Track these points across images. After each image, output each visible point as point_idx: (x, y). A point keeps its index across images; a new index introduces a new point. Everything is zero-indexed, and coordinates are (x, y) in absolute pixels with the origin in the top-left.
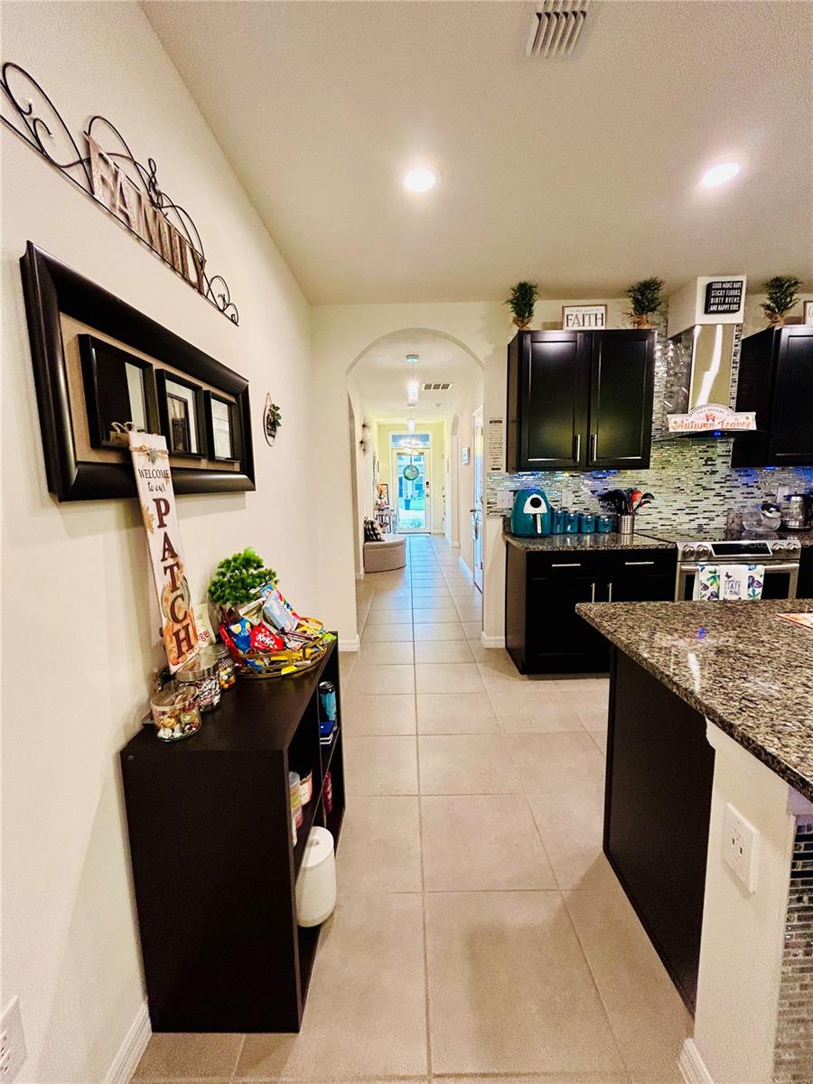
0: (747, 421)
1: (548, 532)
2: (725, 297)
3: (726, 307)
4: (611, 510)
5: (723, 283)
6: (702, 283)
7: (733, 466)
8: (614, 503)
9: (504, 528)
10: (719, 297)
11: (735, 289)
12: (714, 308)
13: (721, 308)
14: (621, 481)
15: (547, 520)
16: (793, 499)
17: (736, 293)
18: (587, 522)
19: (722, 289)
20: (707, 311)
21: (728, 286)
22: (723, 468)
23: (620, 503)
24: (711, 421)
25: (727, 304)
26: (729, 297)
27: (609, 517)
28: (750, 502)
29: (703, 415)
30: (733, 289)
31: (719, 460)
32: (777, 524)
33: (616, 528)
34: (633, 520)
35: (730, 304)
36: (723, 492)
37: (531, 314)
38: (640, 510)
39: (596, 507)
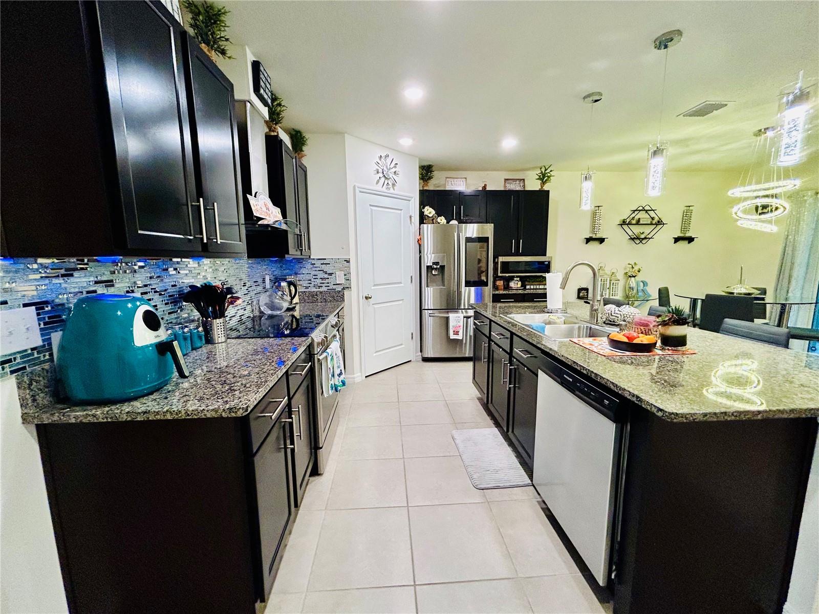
0: (279, 216)
2: (266, 86)
3: (266, 97)
10: (263, 82)
11: (269, 83)
12: (262, 92)
17: (269, 87)
18: (185, 338)
19: (264, 76)
20: (257, 91)
24: (268, 210)
29: (263, 202)
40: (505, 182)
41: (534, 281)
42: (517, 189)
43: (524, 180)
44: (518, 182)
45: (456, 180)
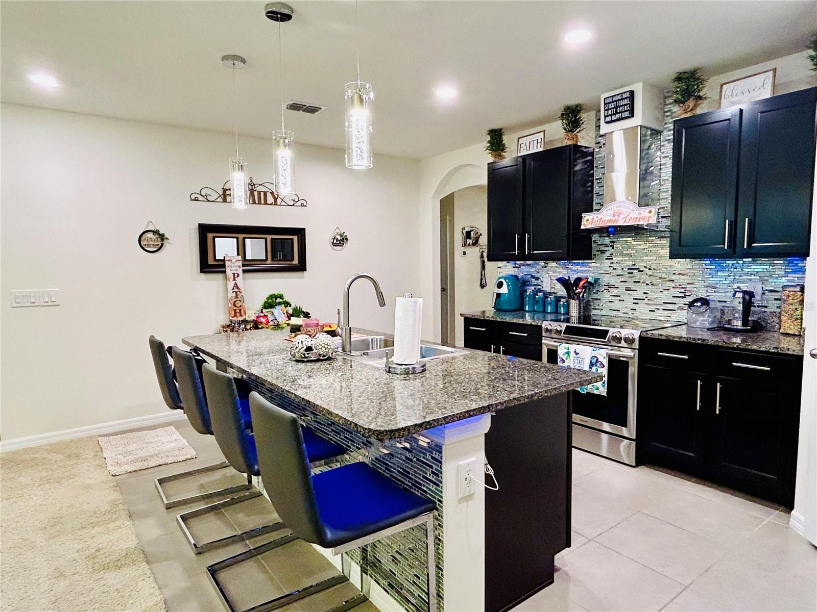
0: (649, 215)
2: (616, 108)
3: (618, 116)
5: (613, 96)
6: (602, 99)
10: (611, 109)
11: (624, 99)
12: (608, 119)
13: (614, 118)
18: (549, 304)
19: (613, 102)
20: (605, 122)
21: (619, 97)
24: (616, 217)
25: (619, 113)
26: (619, 107)
29: (611, 212)
30: (622, 99)
35: (621, 112)
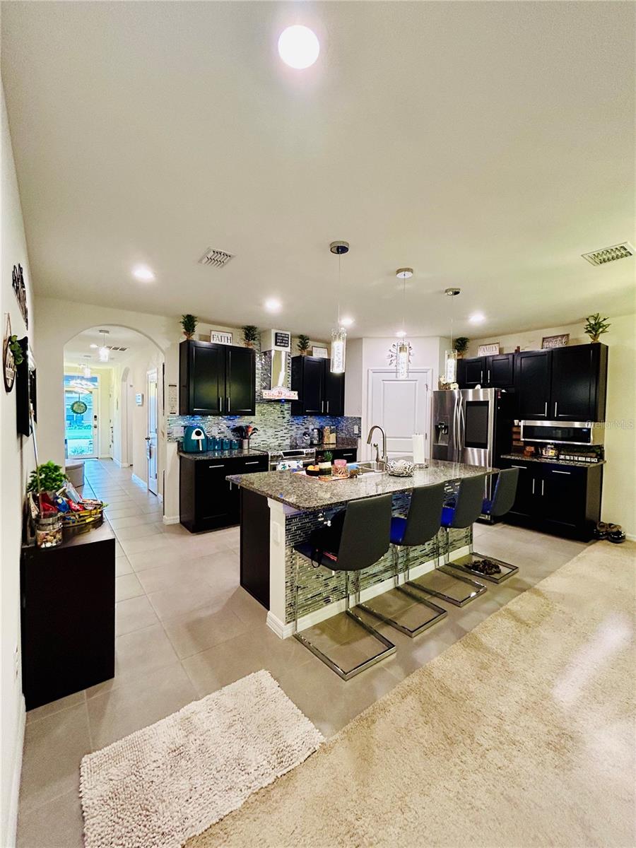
0: (294, 396)
1: (205, 449)
2: (282, 340)
4: (238, 437)
5: (281, 334)
6: (273, 332)
7: (292, 415)
8: (239, 432)
9: (178, 448)
10: (280, 339)
12: (278, 344)
13: (281, 344)
14: (242, 421)
15: (205, 442)
16: (315, 430)
17: (287, 339)
18: (226, 444)
19: (281, 336)
20: (276, 345)
21: (284, 335)
22: (288, 416)
23: (242, 433)
24: (281, 395)
25: (284, 343)
26: (284, 340)
27: (237, 440)
28: (300, 432)
29: (277, 392)
30: (285, 337)
31: (286, 412)
32: (309, 442)
33: (241, 446)
34: (249, 442)
36: (288, 427)
37: (193, 331)
38: (252, 437)
39: (230, 435)
40: (543, 341)
41: (570, 452)
42: (557, 347)
43: (568, 335)
44: (560, 339)
45: (488, 346)
